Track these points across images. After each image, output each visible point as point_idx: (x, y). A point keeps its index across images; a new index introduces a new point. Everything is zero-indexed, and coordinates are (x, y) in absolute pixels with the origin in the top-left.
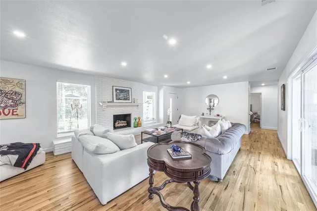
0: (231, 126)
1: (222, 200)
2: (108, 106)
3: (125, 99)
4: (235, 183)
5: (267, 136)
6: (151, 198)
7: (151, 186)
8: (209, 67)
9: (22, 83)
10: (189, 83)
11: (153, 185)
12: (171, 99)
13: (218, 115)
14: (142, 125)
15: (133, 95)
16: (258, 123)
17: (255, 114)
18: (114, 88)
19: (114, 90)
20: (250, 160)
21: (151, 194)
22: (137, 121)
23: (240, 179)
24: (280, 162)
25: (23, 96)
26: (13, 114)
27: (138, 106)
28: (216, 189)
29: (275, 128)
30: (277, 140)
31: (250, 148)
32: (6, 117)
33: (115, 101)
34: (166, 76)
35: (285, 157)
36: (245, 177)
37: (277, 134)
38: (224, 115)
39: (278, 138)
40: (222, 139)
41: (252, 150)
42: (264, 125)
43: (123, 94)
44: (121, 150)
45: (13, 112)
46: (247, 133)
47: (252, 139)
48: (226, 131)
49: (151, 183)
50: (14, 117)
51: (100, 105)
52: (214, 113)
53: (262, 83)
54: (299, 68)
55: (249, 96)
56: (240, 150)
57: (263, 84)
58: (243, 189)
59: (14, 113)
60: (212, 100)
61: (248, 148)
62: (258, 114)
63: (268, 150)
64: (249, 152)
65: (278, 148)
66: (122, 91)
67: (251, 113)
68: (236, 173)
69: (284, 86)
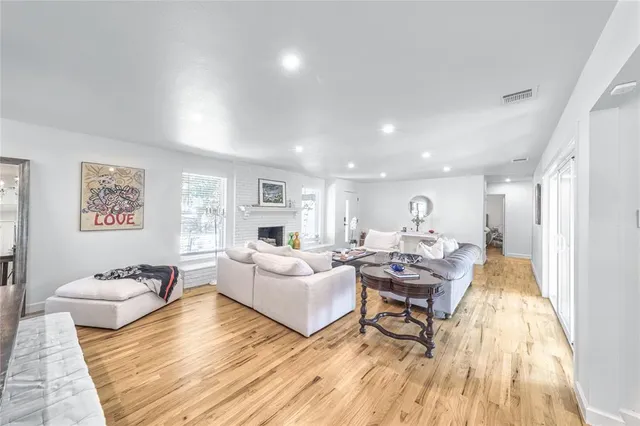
0: (457, 247)
1: (455, 335)
2: (252, 213)
3: (276, 201)
4: (468, 320)
5: (515, 267)
6: (363, 332)
7: (363, 316)
8: (426, 155)
9: (140, 175)
10: (383, 175)
11: (366, 318)
12: (347, 202)
13: (432, 232)
14: (301, 246)
15: (288, 194)
16: (499, 248)
17: (495, 231)
18: (262, 182)
19: (261, 186)
20: (487, 297)
21: (363, 327)
22: (294, 238)
23: (475, 318)
24: (531, 300)
25: (141, 195)
26: (128, 223)
27: (295, 213)
28: (445, 325)
29: (528, 256)
30: (530, 273)
31: (487, 283)
32: (109, 227)
33: (262, 203)
34: (351, 166)
35: (540, 295)
36: (482, 315)
37: (531, 265)
38: (441, 232)
39: (532, 270)
40: (451, 262)
41: (490, 285)
42: (509, 250)
43: (273, 192)
44: (315, 273)
45: (129, 219)
46: (481, 262)
47: (490, 271)
48: (451, 254)
49: (363, 313)
50: (129, 226)
51: (240, 210)
52: (424, 229)
53: (507, 177)
54: (555, 166)
55: (485, 200)
56: (471, 285)
57: (508, 180)
58: (480, 326)
59: (130, 221)
60: (414, 205)
61: (484, 283)
62: (500, 231)
63: (514, 286)
64: (486, 287)
65: (531, 284)
66: (272, 187)
67: (488, 229)
68: (469, 311)
69: (539, 187)
